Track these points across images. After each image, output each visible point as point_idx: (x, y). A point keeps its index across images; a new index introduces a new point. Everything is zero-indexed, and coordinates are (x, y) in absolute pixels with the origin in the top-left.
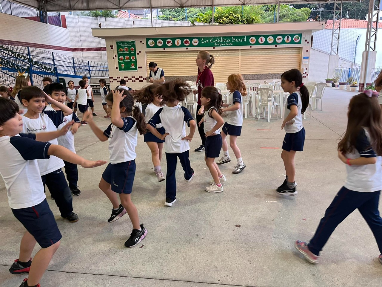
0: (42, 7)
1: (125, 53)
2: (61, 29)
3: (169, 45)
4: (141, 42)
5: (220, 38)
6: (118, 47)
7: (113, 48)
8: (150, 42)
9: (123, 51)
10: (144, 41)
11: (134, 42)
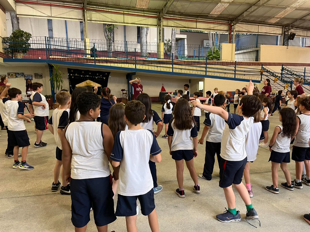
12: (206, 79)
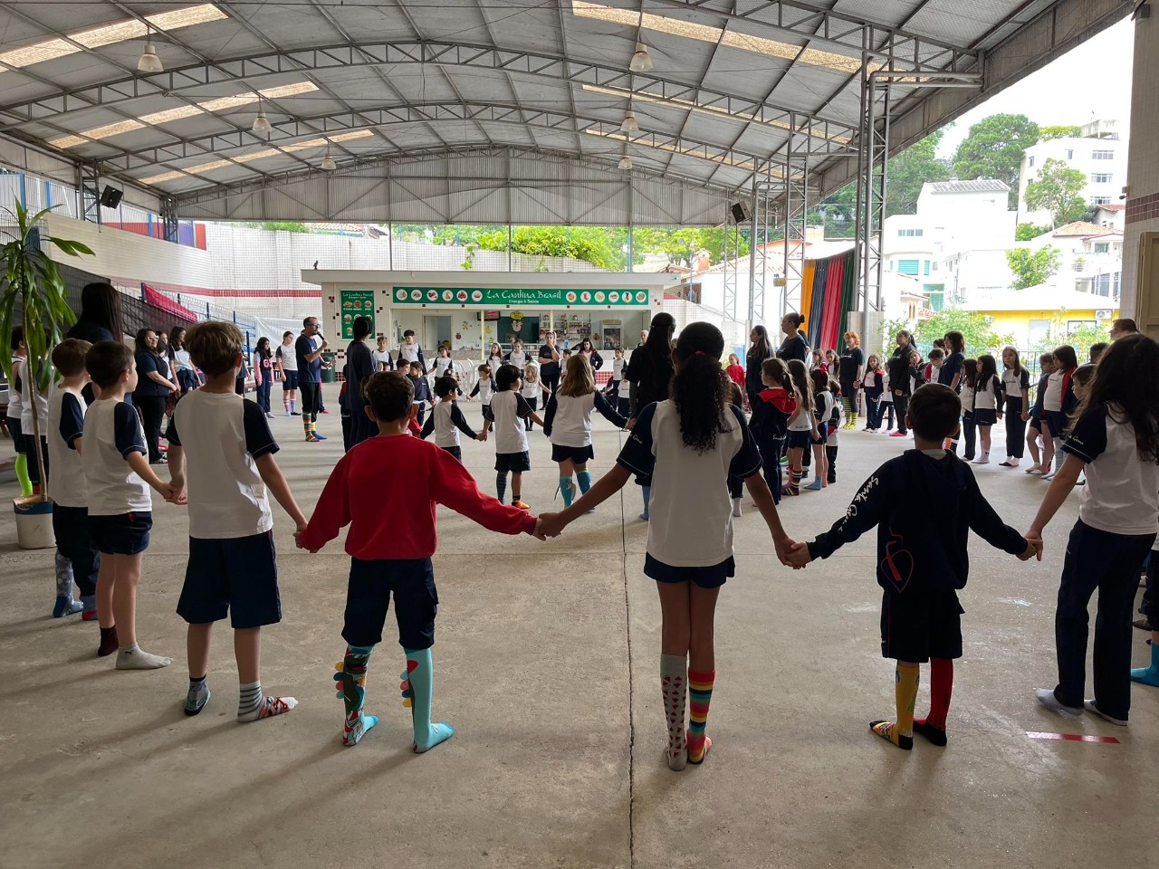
1: (354, 309)
2: (200, 253)
3: (433, 299)
4: (384, 292)
5: (516, 291)
7: (335, 300)
8: (399, 293)
9: (352, 307)
10: (390, 292)
11: (372, 292)
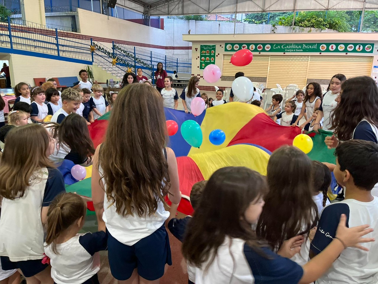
0: (147, 12)
1: (206, 54)
2: (160, 30)
4: (221, 46)
5: (291, 44)
6: (202, 49)
7: (198, 50)
8: (228, 46)
9: (205, 53)
10: (223, 46)
11: (215, 46)
12: (13, 56)
